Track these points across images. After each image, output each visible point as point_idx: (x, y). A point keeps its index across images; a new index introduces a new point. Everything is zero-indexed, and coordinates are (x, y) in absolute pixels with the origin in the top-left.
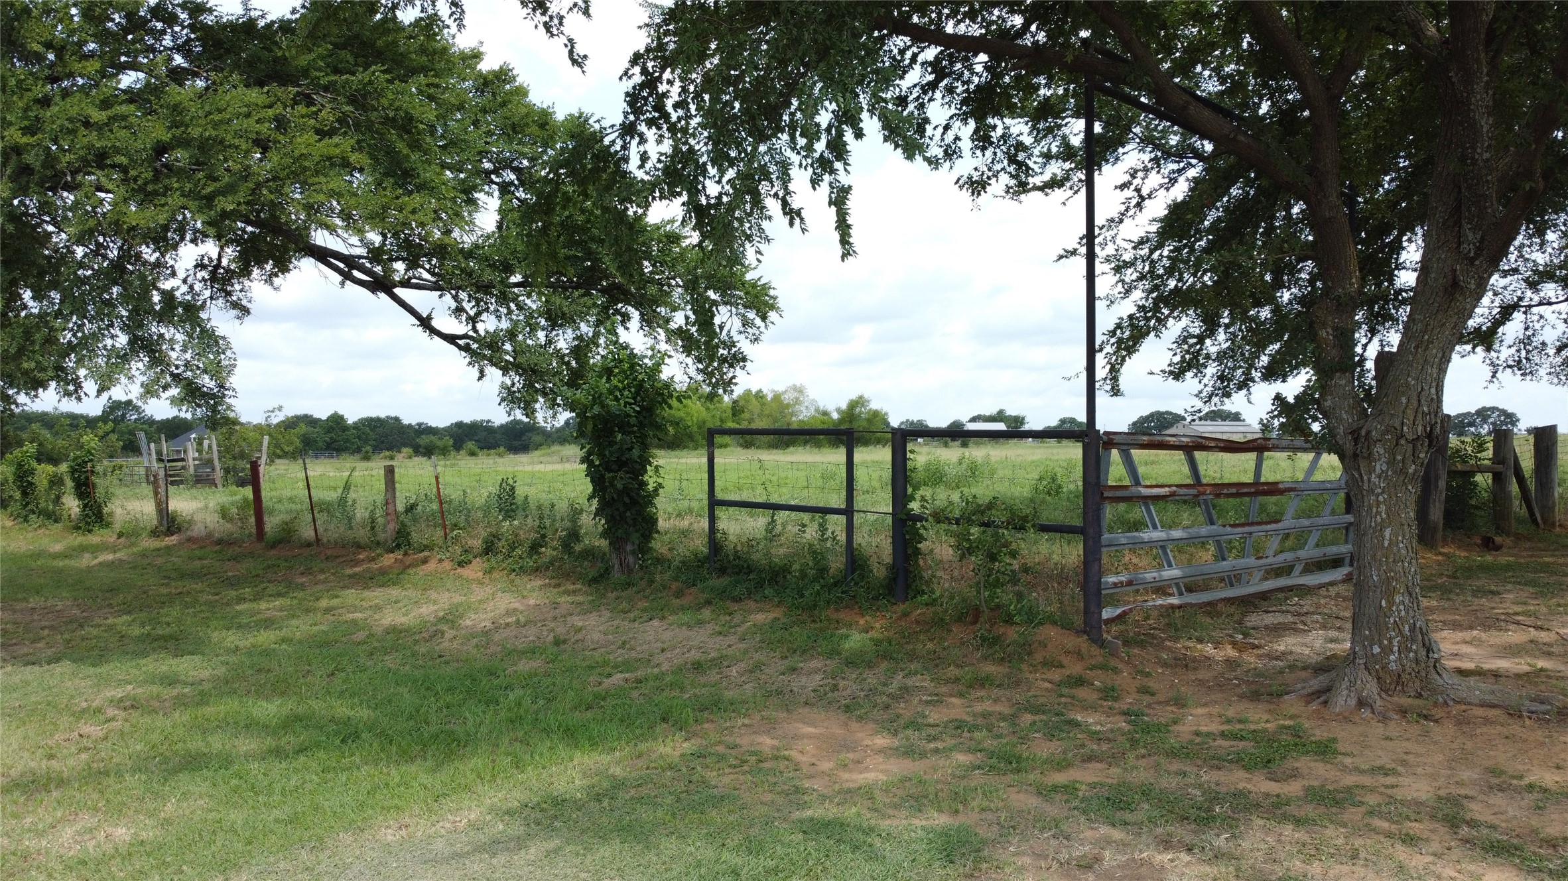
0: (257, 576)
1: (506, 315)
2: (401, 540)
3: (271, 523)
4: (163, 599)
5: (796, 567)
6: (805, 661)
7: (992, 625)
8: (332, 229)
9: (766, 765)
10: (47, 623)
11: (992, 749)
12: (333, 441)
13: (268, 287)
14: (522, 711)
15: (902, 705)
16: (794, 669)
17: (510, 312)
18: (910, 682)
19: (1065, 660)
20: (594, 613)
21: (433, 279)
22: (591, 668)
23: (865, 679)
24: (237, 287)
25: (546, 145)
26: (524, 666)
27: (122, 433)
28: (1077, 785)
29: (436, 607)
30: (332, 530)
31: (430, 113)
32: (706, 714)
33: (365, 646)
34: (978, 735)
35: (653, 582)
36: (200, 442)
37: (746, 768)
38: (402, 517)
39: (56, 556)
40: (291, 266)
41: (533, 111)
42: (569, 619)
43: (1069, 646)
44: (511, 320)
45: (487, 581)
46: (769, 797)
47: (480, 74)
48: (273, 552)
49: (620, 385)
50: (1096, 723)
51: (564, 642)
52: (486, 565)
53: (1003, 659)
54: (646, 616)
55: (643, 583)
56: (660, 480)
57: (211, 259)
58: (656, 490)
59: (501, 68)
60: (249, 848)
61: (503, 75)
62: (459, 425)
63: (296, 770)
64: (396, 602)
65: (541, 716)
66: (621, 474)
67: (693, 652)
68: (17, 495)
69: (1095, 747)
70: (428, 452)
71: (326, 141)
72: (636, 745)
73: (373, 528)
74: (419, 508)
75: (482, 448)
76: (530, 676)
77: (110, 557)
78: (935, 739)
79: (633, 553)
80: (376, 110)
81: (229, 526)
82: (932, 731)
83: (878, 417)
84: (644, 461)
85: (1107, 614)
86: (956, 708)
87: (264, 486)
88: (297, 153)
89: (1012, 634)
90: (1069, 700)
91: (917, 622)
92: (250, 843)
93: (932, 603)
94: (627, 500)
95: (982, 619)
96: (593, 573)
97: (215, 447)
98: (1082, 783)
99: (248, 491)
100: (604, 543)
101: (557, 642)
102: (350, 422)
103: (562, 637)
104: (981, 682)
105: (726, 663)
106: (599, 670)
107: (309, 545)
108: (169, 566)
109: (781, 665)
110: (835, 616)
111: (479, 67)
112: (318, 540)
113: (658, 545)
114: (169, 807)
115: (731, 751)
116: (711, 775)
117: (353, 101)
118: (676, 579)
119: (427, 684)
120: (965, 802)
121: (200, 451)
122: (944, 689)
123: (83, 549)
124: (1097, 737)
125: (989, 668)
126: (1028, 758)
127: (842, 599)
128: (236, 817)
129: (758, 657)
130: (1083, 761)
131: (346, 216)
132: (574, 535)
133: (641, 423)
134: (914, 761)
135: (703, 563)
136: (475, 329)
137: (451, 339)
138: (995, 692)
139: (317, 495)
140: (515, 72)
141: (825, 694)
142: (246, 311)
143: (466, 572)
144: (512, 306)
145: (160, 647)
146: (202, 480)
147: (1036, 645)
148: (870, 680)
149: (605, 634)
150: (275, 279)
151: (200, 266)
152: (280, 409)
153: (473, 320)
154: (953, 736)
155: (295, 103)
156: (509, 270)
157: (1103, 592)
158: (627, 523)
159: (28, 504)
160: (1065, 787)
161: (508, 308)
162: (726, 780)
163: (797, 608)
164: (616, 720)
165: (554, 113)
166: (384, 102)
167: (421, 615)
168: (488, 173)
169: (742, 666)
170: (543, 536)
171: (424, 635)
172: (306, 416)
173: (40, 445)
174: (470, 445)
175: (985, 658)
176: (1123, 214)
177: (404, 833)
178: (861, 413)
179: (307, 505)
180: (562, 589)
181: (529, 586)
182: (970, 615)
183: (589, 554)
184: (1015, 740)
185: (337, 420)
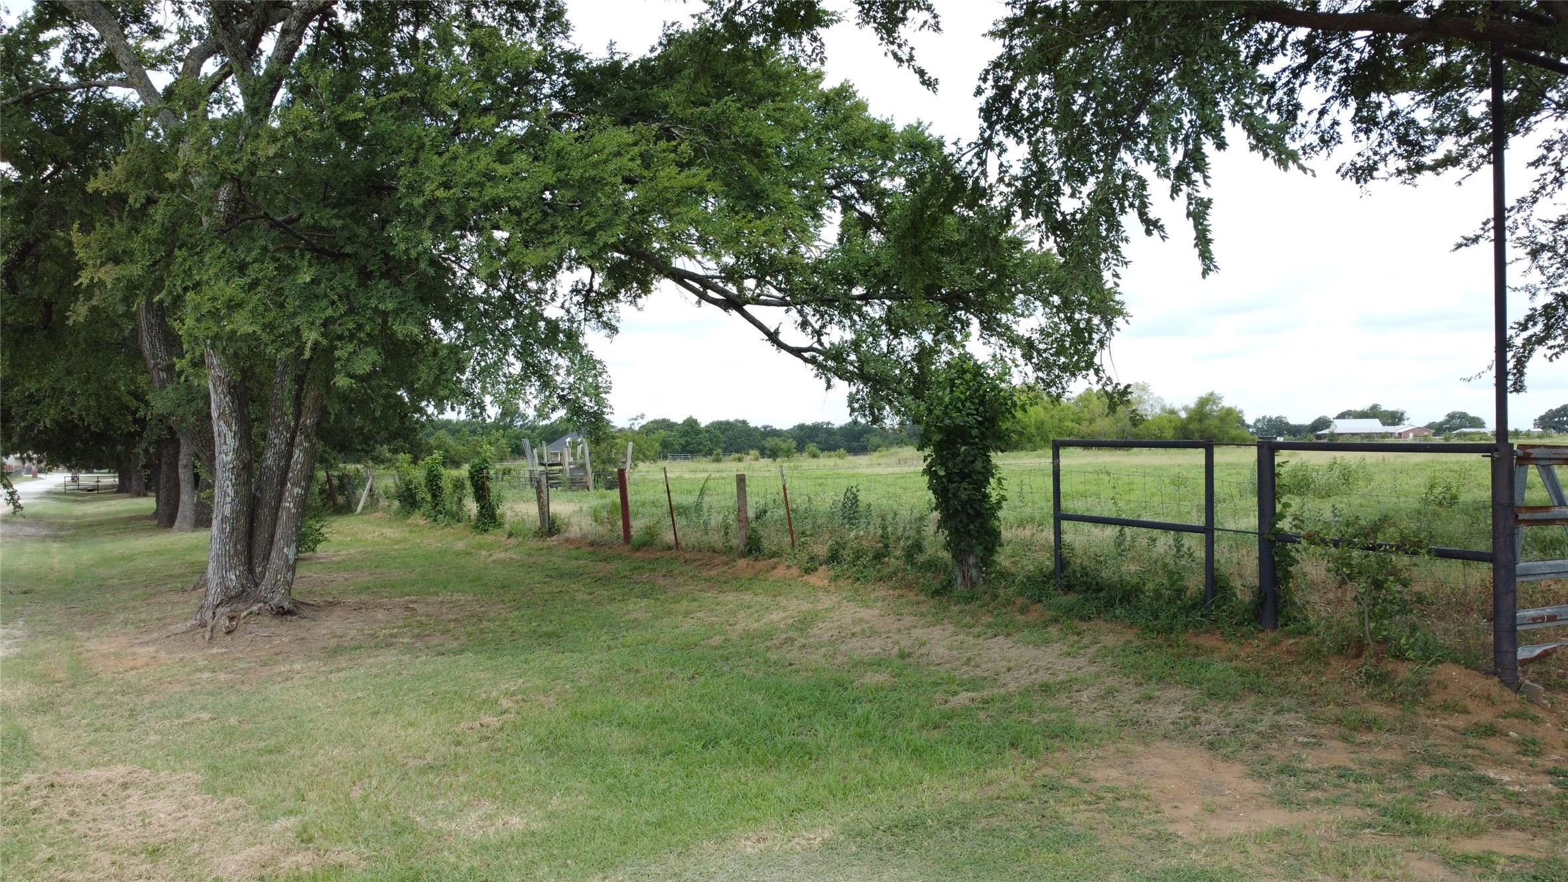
0: (625, 577)
1: (850, 327)
2: (752, 547)
3: (637, 525)
4: (547, 597)
5: (1150, 586)
6: (1163, 689)
7: (1379, 660)
8: (691, 255)
9: (1124, 804)
10: (453, 617)
11: (1384, 804)
12: (688, 443)
13: (632, 308)
14: (870, 726)
15: (1274, 745)
16: (1150, 698)
17: (854, 323)
18: (1282, 719)
19: (1472, 706)
20: (938, 627)
21: (780, 295)
22: (936, 684)
23: (1230, 714)
24: (607, 308)
25: (885, 158)
26: (872, 679)
27: (510, 438)
28: (1494, 858)
29: (785, 615)
30: (690, 534)
31: (778, 136)
32: (1057, 743)
33: (721, 651)
34: (1367, 787)
35: (996, 596)
36: (574, 445)
37: (1102, 806)
38: (754, 525)
39: (458, 554)
40: (653, 288)
41: (873, 125)
42: (913, 631)
43: (1476, 689)
44: (855, 331)
45: (832, 589)
46: (1130, 841)
47: (822, 94)
48: (639, 554)
49: (962, 397)
50: (1513, 783)
51: (909, 655)
52: (832, 573)
53: (1393, 700)
54: (990, 632)
55: (987, 597)
56: (1003, 492)
57: (584, 284)
58: (999, 502)
59: (842, 85)
60: (624, 847)
61: (844, 92)
62: (801, 427)
63: (663, 774)
64: (749, 607)
65: (889, 732)
66: (965, 485)
67: (1041, 673)
68: (429, 498)
69: (1514, 812)
70: (773, 454)
71: (686, 172)
72: (985, 771)
73: (726, 534)
74: (768, 514)
75: (823, 450)
76: (877, 690)
77: (502, 555)
78: (1314, 787)
79: (976, 566)
80: (729, 138)
81: (600, 528)
82: (1313, 779)
83: (1231, 417)
84: (988, 471)
85: (1523, 653)
86: (1338, 755)
87: (630, 489)
88: (660, 187)
89: (1404, 671)
90: (1477, 752)
91: (1289, 652)
92: (625, 843)
93: (1307, 631)
94: (971, 512)
95: (1366, 653)
96: (936, 585)
97: (587, 452)
98: (1499, 855)
99: (615, 495)
100: (946, 556)
101: (902, 656)
102: (703, 425)
103: (906, 651)
104: (1368, 725)
105: (1075, 688)
106: (944, 687)
107: (670, 548)
108: (551, 565)
109: (1137, 692)
110: (1194, 641)
111: (820, 87)
112: (677, 544)
113: (1003, 559)
114: (555, 801)
115: (1083, 786)
116: (1065, 811)
117: (707, 130)
118: (1021, 594)
119: (779, 693)
120: (1355, 866)
121: (574, 455)
122: (1323, 731)
123: (481, 547)
124: (1517, 800)
125: (1377, 710)
126: (1430, 819)
127: (1201, 623)
128: (613, 815)
129: (1111, 682)
130: (1500, 828)
131: (702, 241)
132: (918, 547)
133: (983, 434)
134: (1291, 812)
135: (1049, 579)
136: (819, 342)
137: (797, 352)
138: (1385, 737)
139: (677, 499)
140: (855, 88)
141: (1186, 728)
142: (614, 330)
143: (812, 579)
144: (856, 317)
145: (545, 643)
146: (576, 484)
147: (1434, 685)
148: (1236, 715)
149: (950, 650)
150: (638, 300)
151: (575, 291)
152: (642, 416)
153: (818, 333)
154: (1336, 786)
155: (658, 138)
156: (851, 284)
157: (1519, 628)
158: (970, 535)
159: (437, 505)
160: (1479, 858)
161: (851, 319)
162: (1082, 817)
163: (1152, 631)
164: (964, 742)
165: (893, 124)
166: (736, 129)
167: (772, 622)
168: (830, 189)
169: (1093, 691)
170: (886, 546)
171: (775, 642)
172: (664, 421)
173: (447, 451)
174: (812, 447)
175: (1372, 697)
176: (1537, 193)
177: (762, 846)
178: (1212, 411)
179: (666, 508)
180: (904, 600)
181: (873, 596)
182: (1352, 647)
183: (932, 565)
184: (1411, 795)
185: (691, 425)
